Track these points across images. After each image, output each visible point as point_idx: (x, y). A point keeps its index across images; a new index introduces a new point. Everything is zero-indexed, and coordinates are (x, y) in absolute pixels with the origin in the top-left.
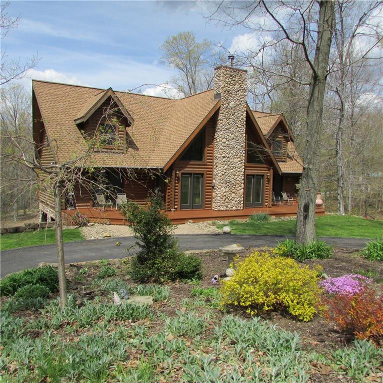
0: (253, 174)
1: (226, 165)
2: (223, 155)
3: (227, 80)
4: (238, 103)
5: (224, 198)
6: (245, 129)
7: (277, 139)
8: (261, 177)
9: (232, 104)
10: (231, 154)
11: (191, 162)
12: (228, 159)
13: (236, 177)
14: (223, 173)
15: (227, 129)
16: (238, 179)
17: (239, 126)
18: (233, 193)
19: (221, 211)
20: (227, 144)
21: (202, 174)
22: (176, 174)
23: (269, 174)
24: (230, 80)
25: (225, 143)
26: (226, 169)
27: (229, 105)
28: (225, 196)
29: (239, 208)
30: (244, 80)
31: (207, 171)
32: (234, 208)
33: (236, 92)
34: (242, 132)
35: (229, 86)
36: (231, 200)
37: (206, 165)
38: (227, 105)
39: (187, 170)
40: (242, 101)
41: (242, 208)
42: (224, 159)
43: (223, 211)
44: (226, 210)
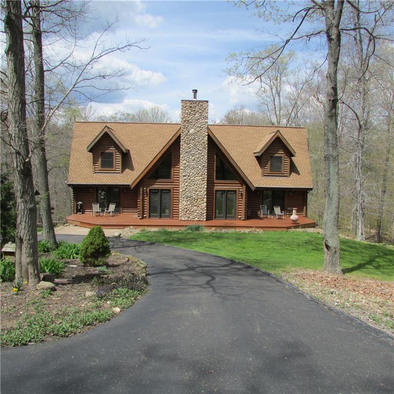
0: (224, 189)
1: (186, 182)
2: (184, 174)
3: (187, 111)
4: (198, 129)
5: (185, 210)
6: (206, 151)
7: (276, 155)
8: (233, 192)
9: (192, 131)
10: (191, 173)
11: (159, 180)
12: (189, 178)
13: (198, 192)
14: (184, 189)
15: (187, 152)
16: (199, 194)
17: (200, 149)
18: (195, 206)
19: (183, 221)
20: (188, 165)
21: (170, 190)
22: (143, 190)
23: (242, 189)
24: (190, 111)
25: (185, 164)
26: (186, 186)
27: (189, 132)
28: (187, 208)
29: (202, 219)
30: (205, 109)
31: (174, 187)
32: (196, 219)
33: (197, 120)
34: (203, 154)
35: (188, 116)
36: (193, 211)
37: (173, 183)
38: (187, 132)
39: (155, 186)
40: (203, 127)
41: (205, 219)
42: (185, 178)
43: (185, 221)
44: (188, 221)
